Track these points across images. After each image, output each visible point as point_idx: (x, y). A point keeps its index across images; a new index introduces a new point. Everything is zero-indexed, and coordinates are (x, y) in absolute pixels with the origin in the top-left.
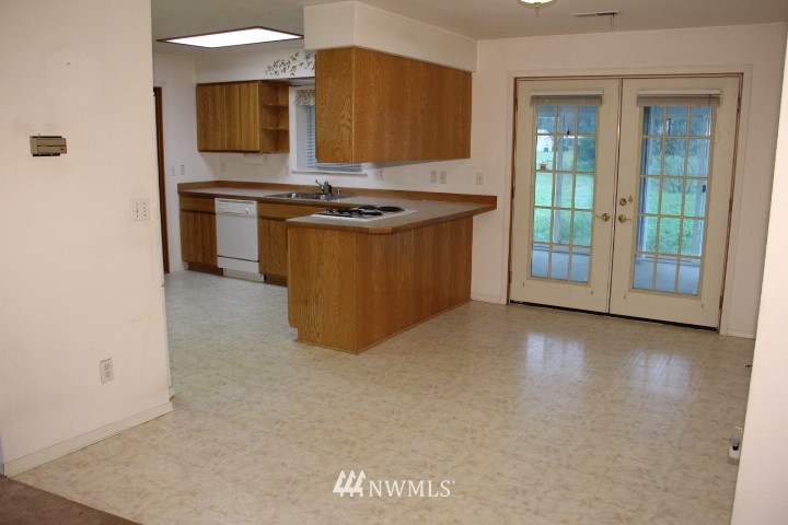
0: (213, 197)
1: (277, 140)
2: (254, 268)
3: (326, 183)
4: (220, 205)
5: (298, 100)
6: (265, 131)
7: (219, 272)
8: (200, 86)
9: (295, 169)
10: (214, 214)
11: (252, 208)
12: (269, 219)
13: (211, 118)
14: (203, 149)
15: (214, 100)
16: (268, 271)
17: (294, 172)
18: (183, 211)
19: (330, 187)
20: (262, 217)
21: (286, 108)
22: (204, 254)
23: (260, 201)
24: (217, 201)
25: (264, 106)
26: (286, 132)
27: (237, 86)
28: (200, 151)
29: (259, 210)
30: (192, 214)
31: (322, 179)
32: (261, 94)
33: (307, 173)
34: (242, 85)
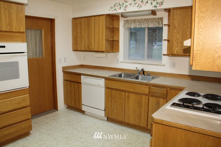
0: (80, 75)
1: (113, 46)
2: (102, 114)
3: (142, 70)
4: (83, 79)
5: (124, 25)
6: (107, 40)
7: (83, 112)
8: (74, 19)
9: (122, 60)
10: (81, 83)
11: (102, 82)
12: (112, 89)
13: (79, 35)
14: (75, 50)
15: (81, 25)
16: (110, 116)
17: (121, 62)
18: (65, 80)
19: (144, 72)
20: (107, 88)
21: (118, 29)
22: (75, 102)
23: (106, 79)
24: (82, 77)
25: (107, 28)
26: (118, 41)
27: (93, 18)
28: (74, 50)
29: (106, 84)
30: (69, 83)
31: (140, 67)
32: (106, 21)
33: (129, 63)
34: (96, 17)
